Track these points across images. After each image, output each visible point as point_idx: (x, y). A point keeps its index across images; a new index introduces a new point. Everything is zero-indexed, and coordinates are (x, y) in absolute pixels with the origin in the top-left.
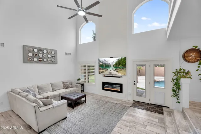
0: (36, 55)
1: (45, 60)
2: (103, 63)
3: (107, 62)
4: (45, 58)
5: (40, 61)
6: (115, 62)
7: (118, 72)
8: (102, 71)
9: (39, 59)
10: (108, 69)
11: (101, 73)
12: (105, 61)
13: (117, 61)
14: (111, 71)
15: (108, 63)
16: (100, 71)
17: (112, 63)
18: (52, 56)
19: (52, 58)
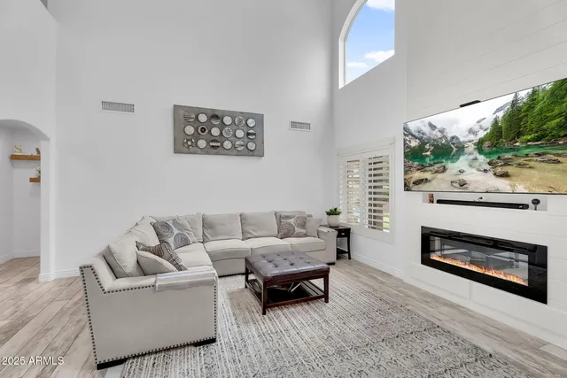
0: (203, 130)
1: (227, 145)
2: (420, 139)
3: (442, 131)
4: (227, 139)
5: (215, 147)
6: (488, 124)
7: (505, 175)
8: (417, 175)
9: (212, 141)
10: (449, 165)
11: (416, 188)
12: (432, 127)
13: (501, 114)
14: (462, 177)
15: (449, 136)
16: (408, 177)
17: (471, 131)
18: (248, 134)
19: (246, 140)
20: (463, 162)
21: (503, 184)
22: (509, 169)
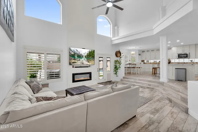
2: (74, 53)
3: (79, 52)
6: (87, 53)
7: (89, 62)
8: (73, 61)
10: (80, 59)
12: (77, 51)
14: (83, 62)
15: (81, 54)
17: (84, 54)
20: (83, 59)
21: (88, 63)
22: (89, 61)
